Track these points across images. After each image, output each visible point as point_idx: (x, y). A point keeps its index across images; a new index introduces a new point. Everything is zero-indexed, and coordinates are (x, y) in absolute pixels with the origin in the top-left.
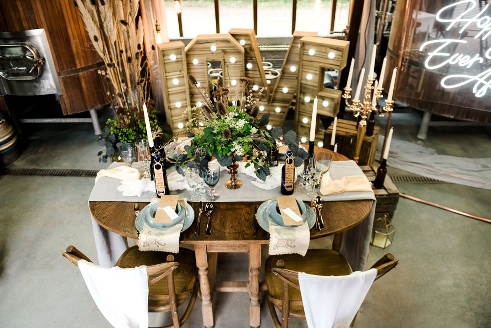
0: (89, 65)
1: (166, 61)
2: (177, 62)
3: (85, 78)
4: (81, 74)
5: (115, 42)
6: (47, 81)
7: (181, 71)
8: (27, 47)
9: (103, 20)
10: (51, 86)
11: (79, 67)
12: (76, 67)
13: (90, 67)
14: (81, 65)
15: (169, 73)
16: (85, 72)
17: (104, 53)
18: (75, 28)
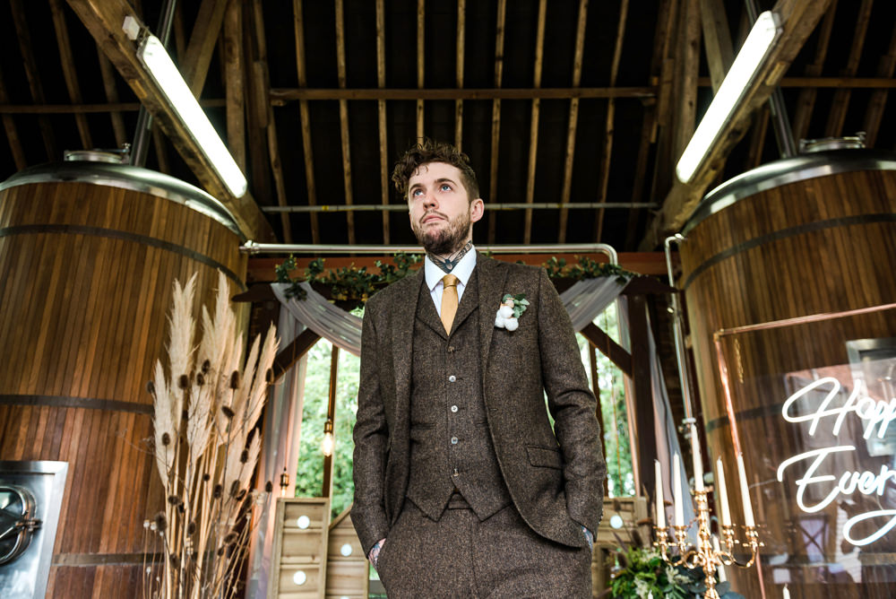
0: (126, 553)
1: (287, 530)
2: (309, 534)
3: (105, 577)
4: (101, 567)
5: (199, 460)
6: (24, 574)
7: (313, 557)
8: (21, 495)
9: (190, 415)
10: (27, 586)
11: (103, 551)
12: (98, 550)
13: (126, 558)
14: (108, 550)
15: (288, 556)
16: (111, 566)
17: (171, 476)
18: (128, 474)
